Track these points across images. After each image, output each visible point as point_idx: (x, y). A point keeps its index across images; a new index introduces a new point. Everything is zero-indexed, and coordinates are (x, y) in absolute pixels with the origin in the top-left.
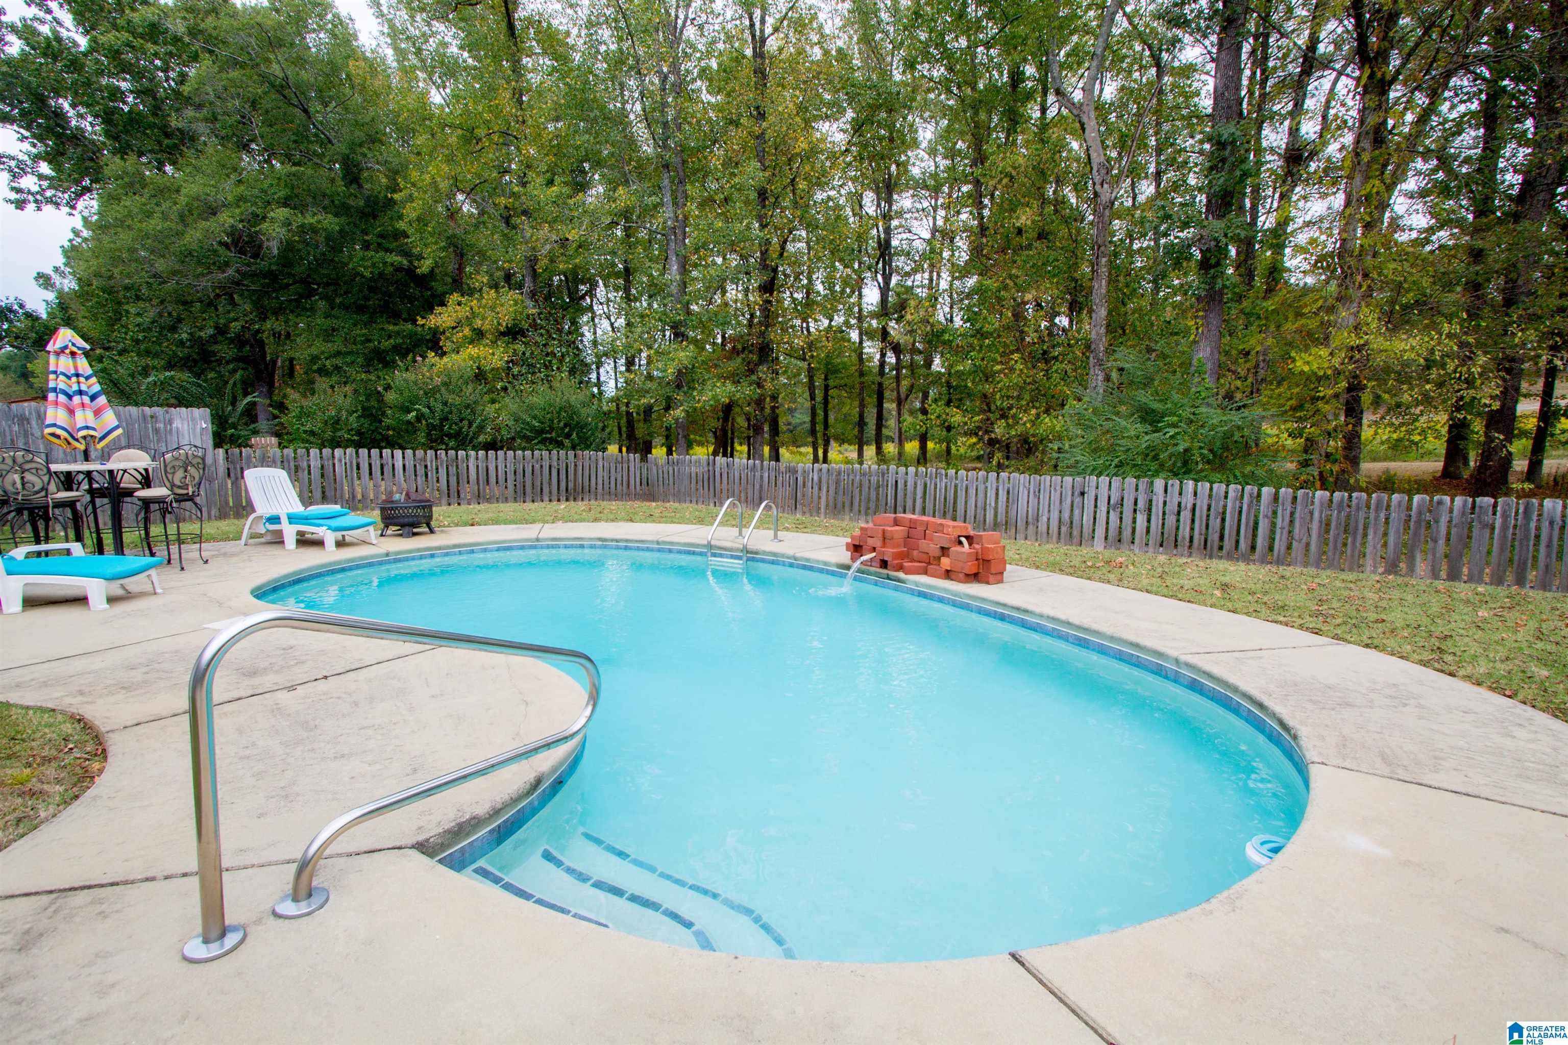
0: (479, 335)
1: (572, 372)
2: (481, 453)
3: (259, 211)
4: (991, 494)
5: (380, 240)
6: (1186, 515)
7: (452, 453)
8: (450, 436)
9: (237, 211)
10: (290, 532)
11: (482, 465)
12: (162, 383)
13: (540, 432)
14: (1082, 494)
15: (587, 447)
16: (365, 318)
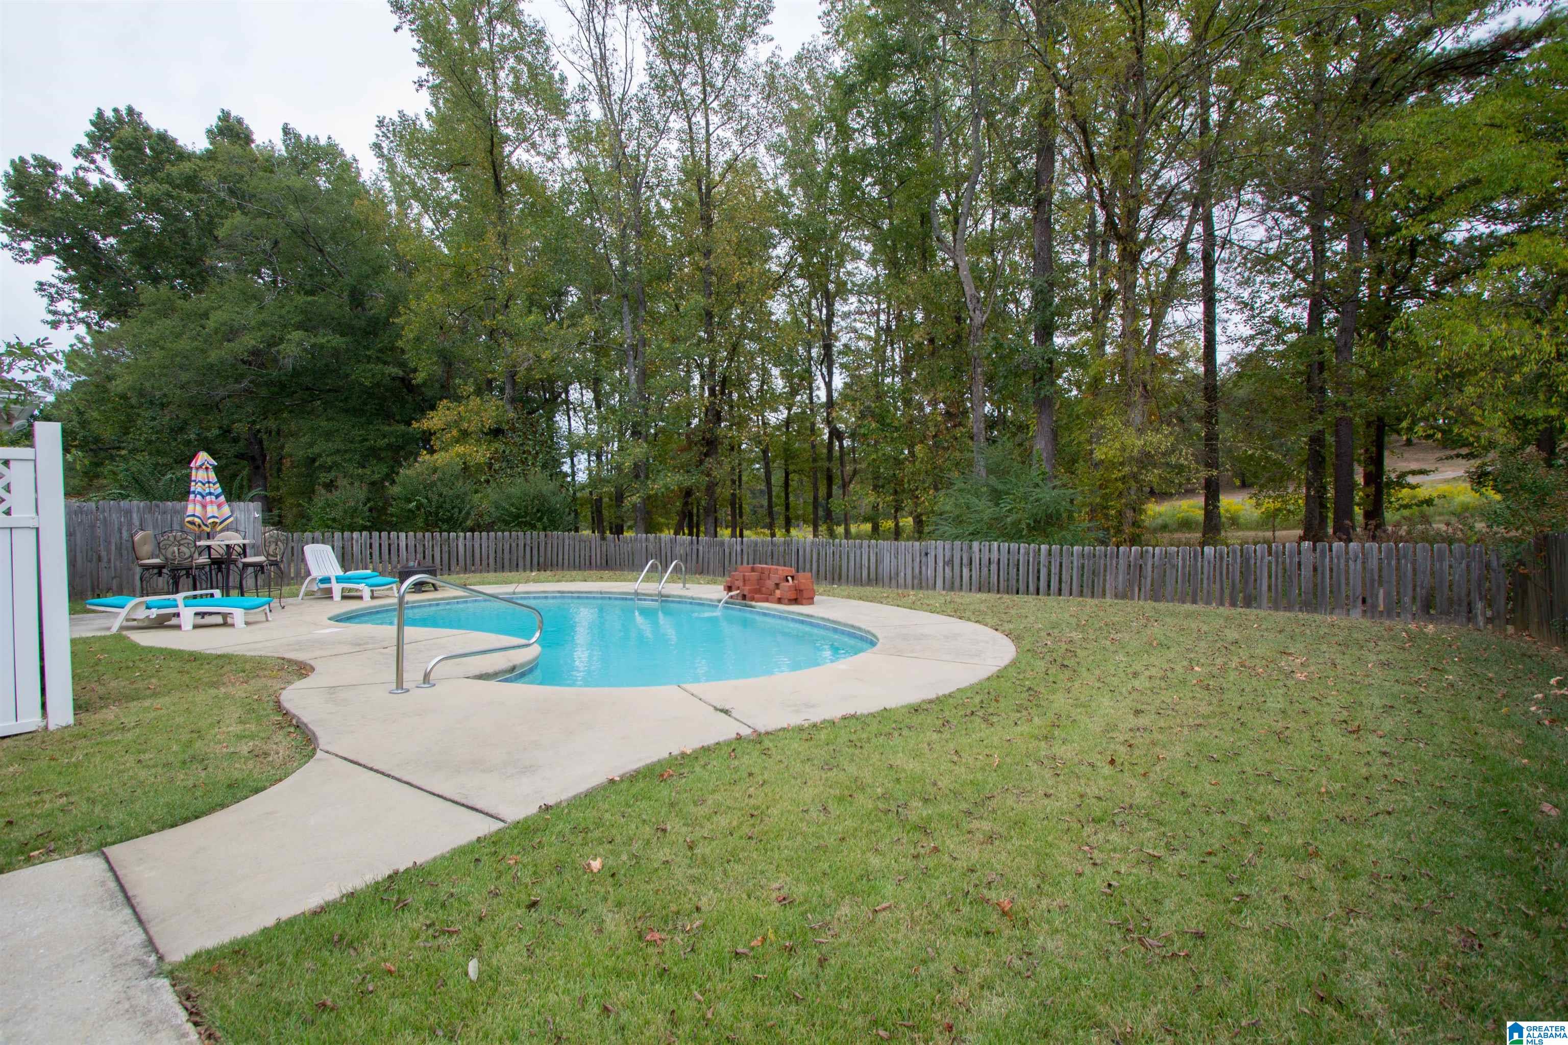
0: (465, 435)
1: (544, 466)
2: (469, 534)
3: (278, 334)
4: (865, 557)
5: (379, 355)
6: (994, 567)
7: (445, 534)
8: (443, 521)
9: (259, 334)
10: (337, 588)
11: (469, 544)
12: (178, 480)
13: (517, 516)
14: (927, 554)
15: (556, 529)
16: (363, 420)
